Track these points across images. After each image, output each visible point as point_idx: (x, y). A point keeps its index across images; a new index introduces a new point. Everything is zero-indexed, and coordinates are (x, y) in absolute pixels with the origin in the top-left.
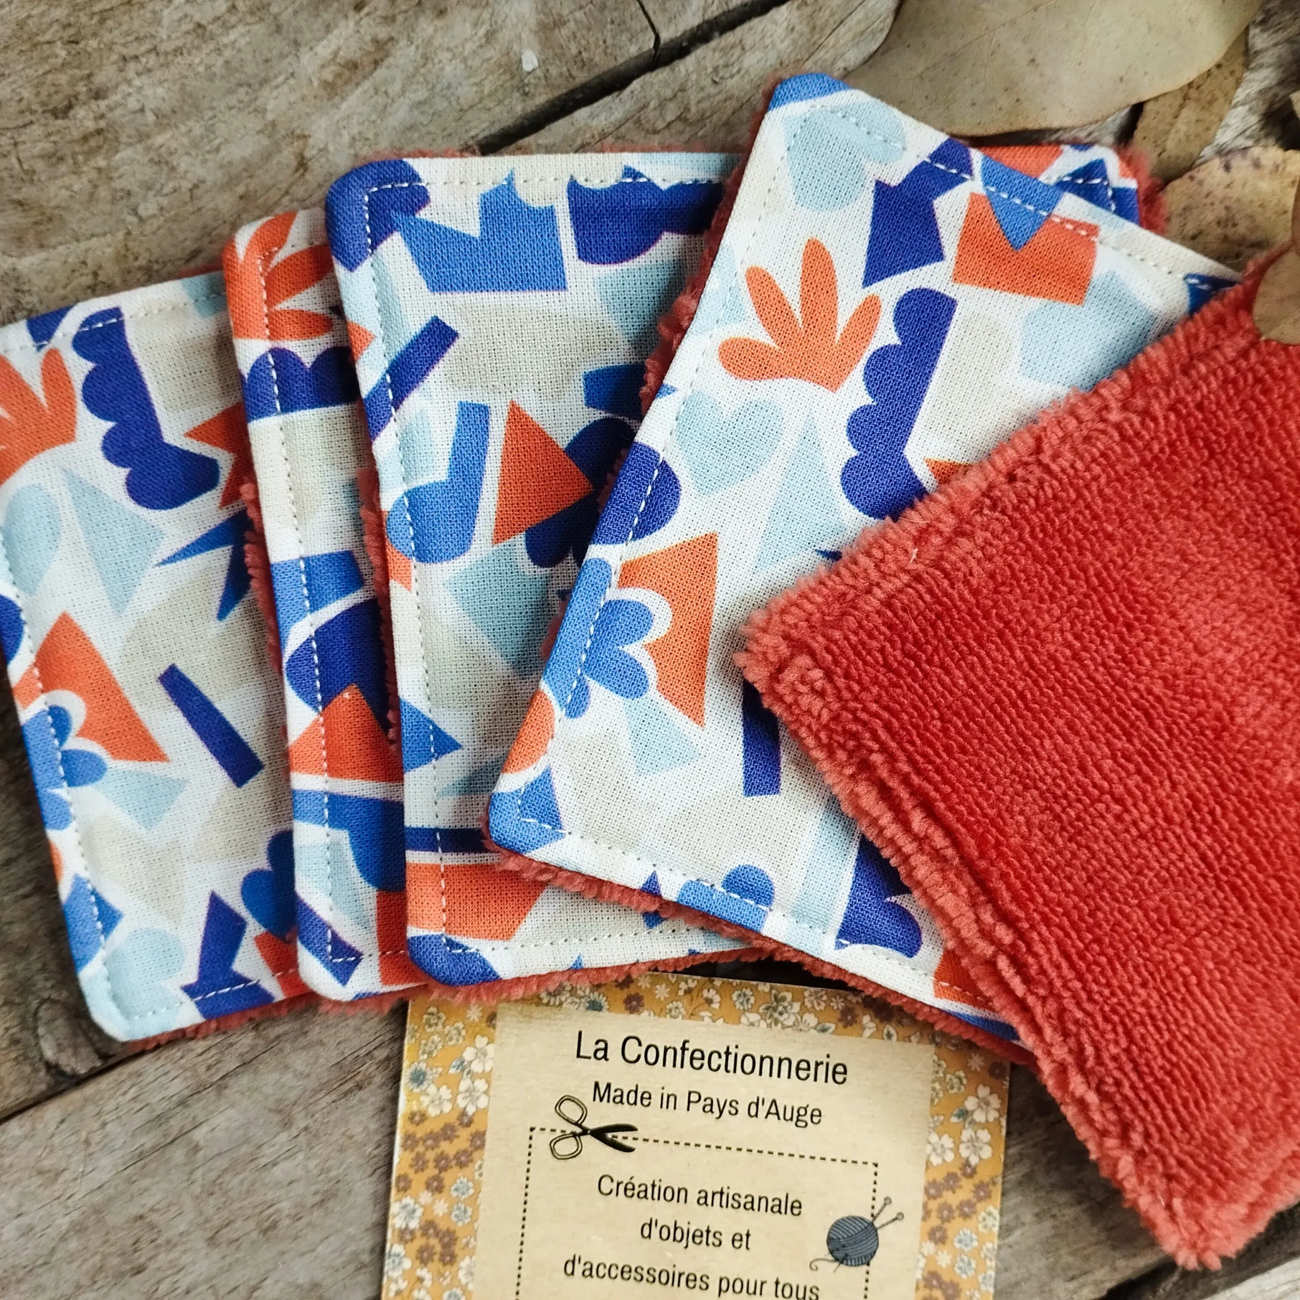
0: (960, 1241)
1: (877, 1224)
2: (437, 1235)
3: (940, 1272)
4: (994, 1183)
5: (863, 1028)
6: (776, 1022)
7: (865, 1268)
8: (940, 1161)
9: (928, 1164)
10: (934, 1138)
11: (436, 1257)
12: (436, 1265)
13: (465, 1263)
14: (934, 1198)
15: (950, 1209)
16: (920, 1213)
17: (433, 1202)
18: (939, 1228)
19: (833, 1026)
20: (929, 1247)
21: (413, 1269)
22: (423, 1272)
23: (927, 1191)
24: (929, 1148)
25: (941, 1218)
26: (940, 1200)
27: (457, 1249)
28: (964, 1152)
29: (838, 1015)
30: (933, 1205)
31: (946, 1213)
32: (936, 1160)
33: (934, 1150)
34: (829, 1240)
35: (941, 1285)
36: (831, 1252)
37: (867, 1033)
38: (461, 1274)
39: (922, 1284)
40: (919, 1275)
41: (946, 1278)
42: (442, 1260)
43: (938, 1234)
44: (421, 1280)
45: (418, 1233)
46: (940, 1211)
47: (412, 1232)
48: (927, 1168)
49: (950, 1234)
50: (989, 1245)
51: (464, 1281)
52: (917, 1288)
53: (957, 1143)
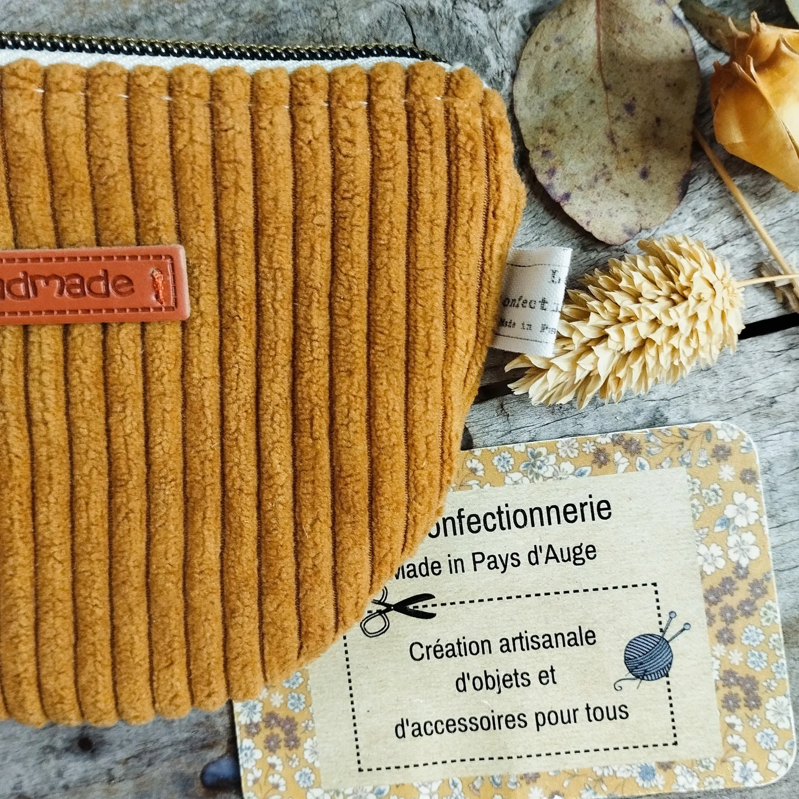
0: (747, 638)
1: (667, 637)
2: (279, 723)
3: (735, 670)
4: (768, 579)
5: (616, 464)
6: (537, 476)
7: (665, 679)
8: (713, 569)
9: (703, 574)
10: (703, 549)
11: (282, 744)
12: (283, 751)
13: (308, 744)
14: (715, 603)
15: (731, 610)
16: (704, 620)
17: (270, 696)
18: (726, 630)
19: (589, 469)
20: (720, 649)
21: (264, 757)
22: (273, 759)
23: (706, 598)
24: (700, 559)
25: (726, 621)
26: (720, 605)
27: (298, 733)
28: (734, 557)
29: (592, 458)
30: (715, 610)
31: (728, 615)
32: (709, 569)
33: (706, 560)
34: (627, 660)
35: (739, 681)
36: (631, 671)
37: (621, 468)
38: (306, 754)
39: (720, 683)
40: (715, 675)
41: (741, 673)
42: (288, 746)
43: (725, 636)
44: (273, 766)
45: (262, 725)
46: (722, 615)
47: (257, 725)
48: (703, 578)
49: (736, 633)
50: (775, 636)
51: (310, 761)
52: (717, 688)
53: (725, 549)
